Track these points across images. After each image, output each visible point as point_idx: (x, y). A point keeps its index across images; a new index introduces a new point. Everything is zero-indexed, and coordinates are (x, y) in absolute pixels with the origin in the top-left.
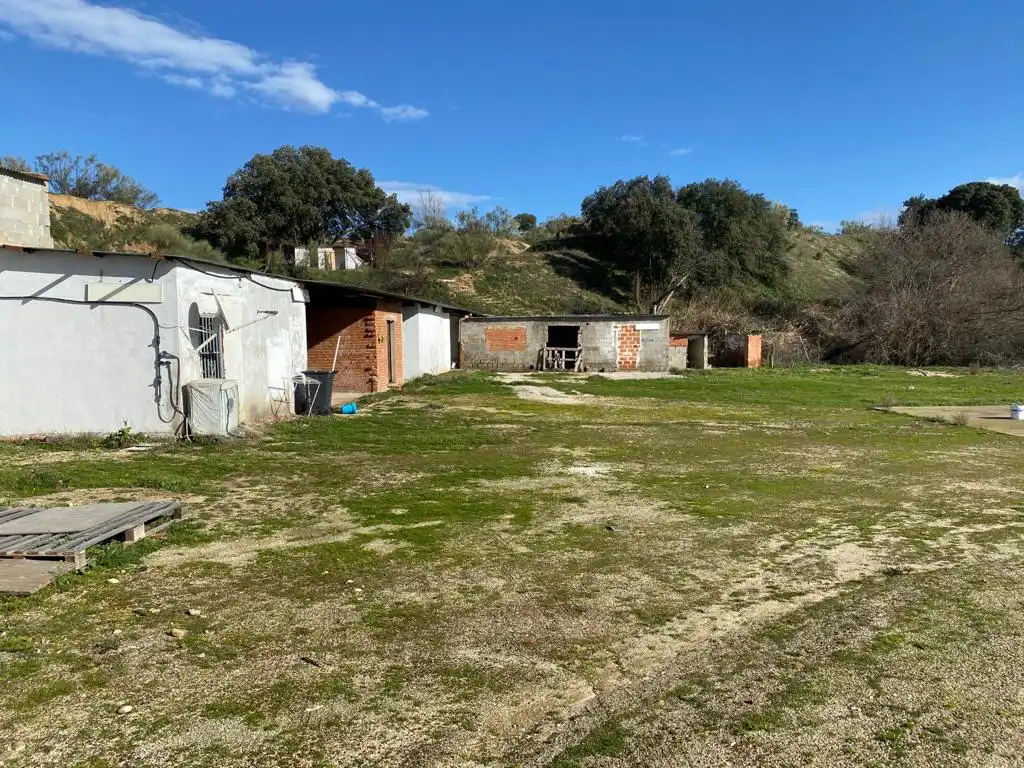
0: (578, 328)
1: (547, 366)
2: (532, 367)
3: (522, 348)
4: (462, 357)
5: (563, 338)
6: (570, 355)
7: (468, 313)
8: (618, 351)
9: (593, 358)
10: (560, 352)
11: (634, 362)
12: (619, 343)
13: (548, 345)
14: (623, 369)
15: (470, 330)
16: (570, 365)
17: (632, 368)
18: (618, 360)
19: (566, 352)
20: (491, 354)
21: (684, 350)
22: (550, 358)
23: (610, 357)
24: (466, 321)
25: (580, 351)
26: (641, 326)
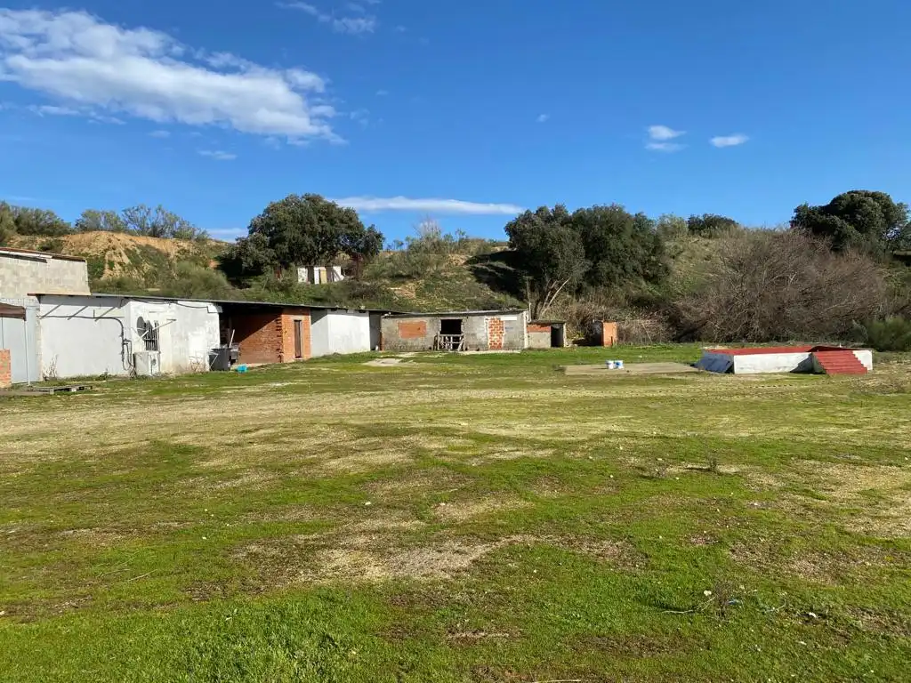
0: (460, 321)
1: (440, 348)
2: (430, 348)
3: (423, 335)
4: (383, 343)
5: (451, 327)
6: (456, 339)
7: (387, 312)
8: (489, 335)
9: (471, 341)
10: (449, 338)
11: (500, 344)
12: (489, 330)
13: (441, 333)
14: (492, 348)
15: (387, 324)
16: (455, 347)
17: (499, 347)
18: (489, 342)
19: (454, 338)
20: (403, 340)
21: (548, 334)
22: (442, 342)
23: (483, 340)
24: (385, 317)
25: (463, 337)
26: (503, 318)
